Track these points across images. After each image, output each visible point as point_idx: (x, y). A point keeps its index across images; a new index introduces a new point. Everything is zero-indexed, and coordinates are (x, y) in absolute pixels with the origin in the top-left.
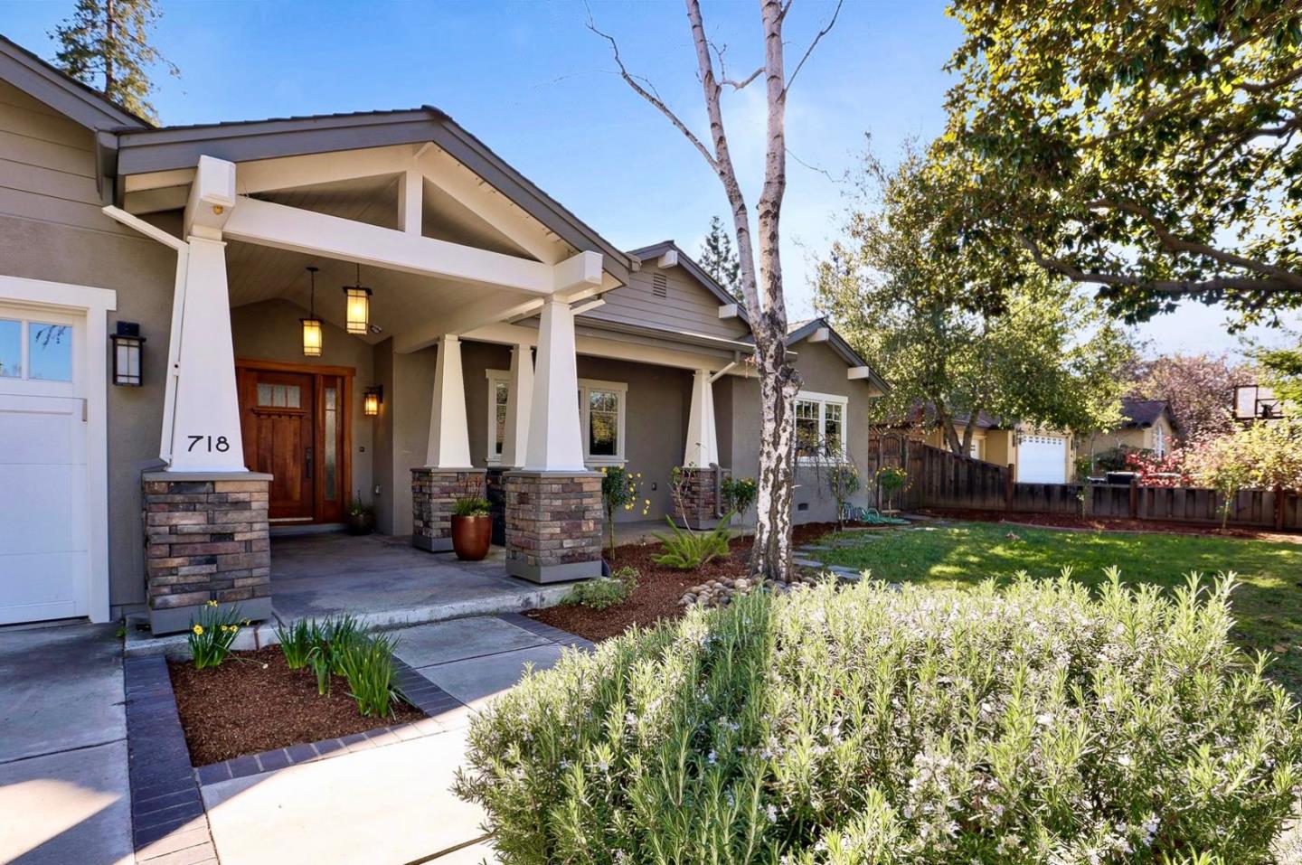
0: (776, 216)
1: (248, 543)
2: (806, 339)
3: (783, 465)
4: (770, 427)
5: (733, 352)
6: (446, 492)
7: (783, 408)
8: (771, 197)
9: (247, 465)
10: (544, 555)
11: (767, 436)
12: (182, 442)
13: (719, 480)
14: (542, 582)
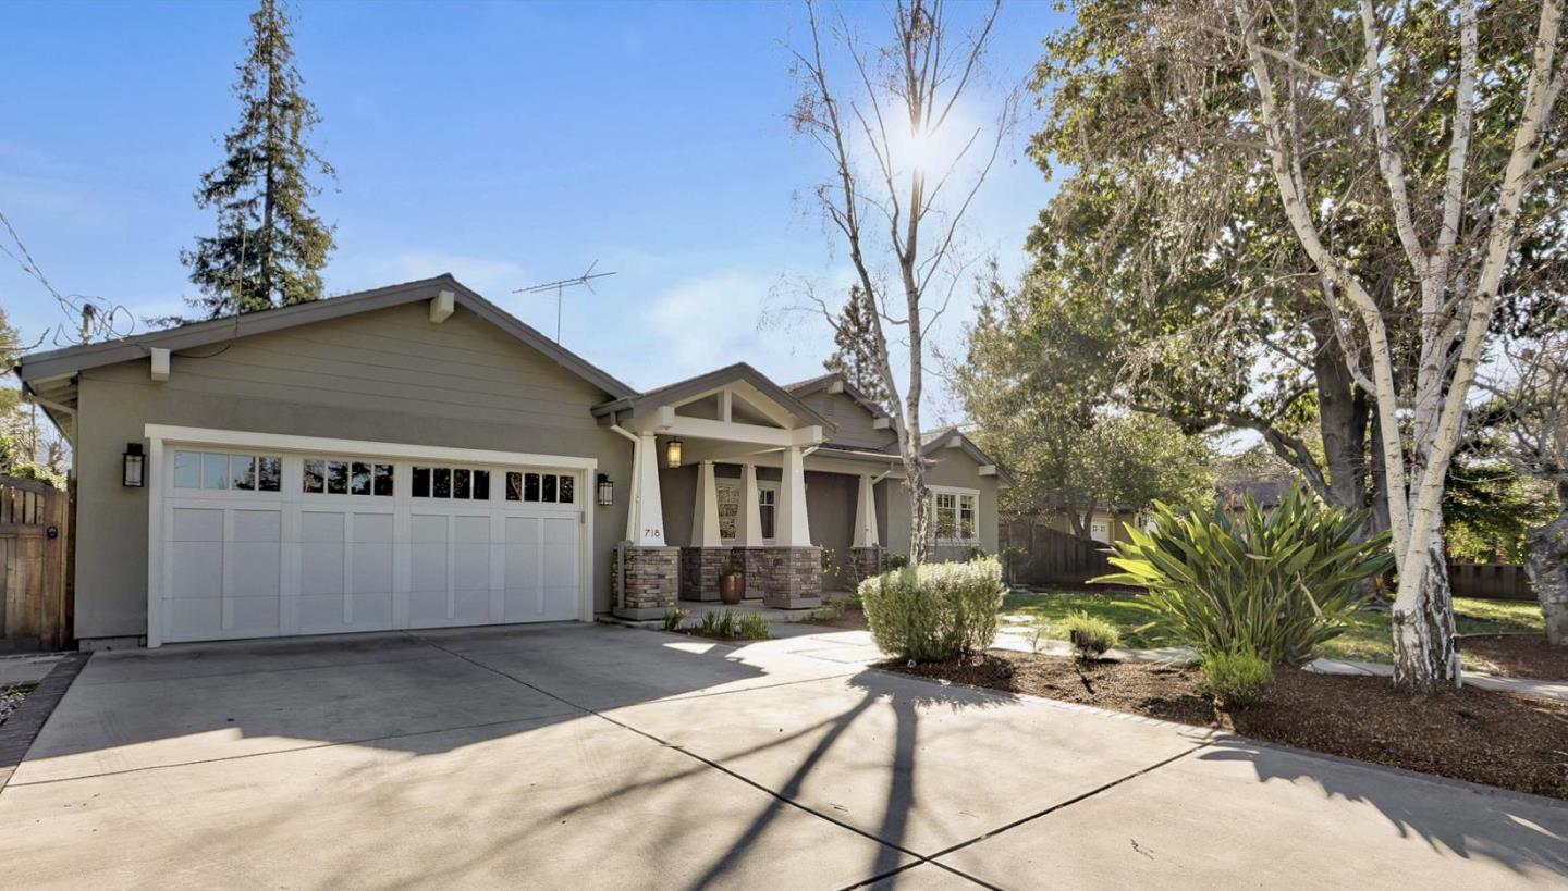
0: (917, 406)
1: (670, 579)
2: (943, 446)
3: (923, 542)
4: (916, 520)
5: (889, 463)
6: (710, 562)
7: (923, 511)
8: (914, 396)
9: (666, 542)
10: (792, 593)
11: (915, 526)
12: (643, 533)
13: (880, 555)
14: (792, 607)
